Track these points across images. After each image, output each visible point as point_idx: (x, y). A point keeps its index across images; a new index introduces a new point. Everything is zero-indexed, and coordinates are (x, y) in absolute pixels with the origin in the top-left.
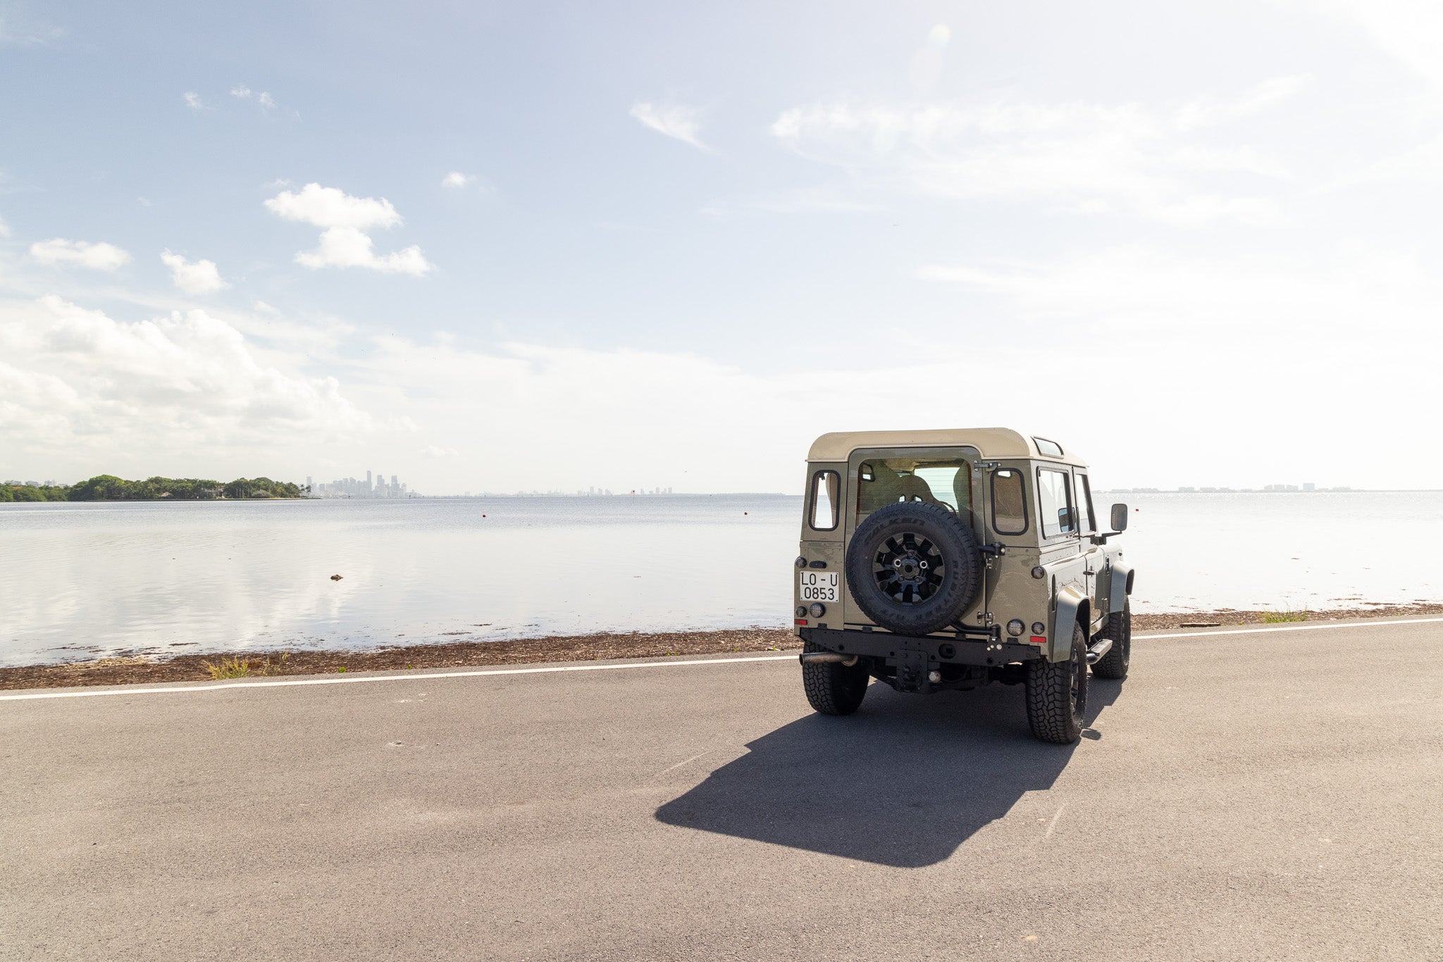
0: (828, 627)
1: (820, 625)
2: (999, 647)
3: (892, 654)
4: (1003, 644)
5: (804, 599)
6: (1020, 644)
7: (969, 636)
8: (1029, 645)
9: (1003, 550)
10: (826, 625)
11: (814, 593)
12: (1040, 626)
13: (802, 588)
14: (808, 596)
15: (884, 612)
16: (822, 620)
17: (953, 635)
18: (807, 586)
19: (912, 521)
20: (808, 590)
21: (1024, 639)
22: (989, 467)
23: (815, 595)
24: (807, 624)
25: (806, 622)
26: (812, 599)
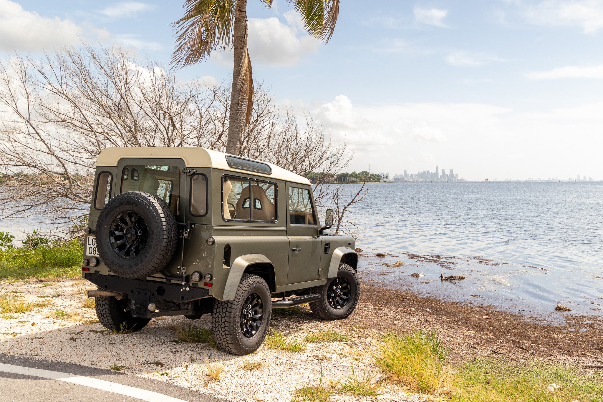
0: (101, 273)
1: (96, 271)
2: (187, 289)
3: (132, 292)
4: (190, 287)
5: (88, 254)
6: (199, 288)
7: (173, 282)
8: (203, 288)
9: (193, 226)
10: (99, 272)
11: (94, 251)
12: (209, 276)
13: (88, 247)
14: (90, 253)
15: (113, 262)
16: (97, 269)
17: (164, 280)
18: (90, 246)
19: (131, 203)
20: (91, 248)
21: (201, 285)
22: (190, 172)
23: (94, 252)
24: (89, 271)
25: (88, 270)
26: (92, 255)
